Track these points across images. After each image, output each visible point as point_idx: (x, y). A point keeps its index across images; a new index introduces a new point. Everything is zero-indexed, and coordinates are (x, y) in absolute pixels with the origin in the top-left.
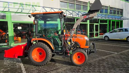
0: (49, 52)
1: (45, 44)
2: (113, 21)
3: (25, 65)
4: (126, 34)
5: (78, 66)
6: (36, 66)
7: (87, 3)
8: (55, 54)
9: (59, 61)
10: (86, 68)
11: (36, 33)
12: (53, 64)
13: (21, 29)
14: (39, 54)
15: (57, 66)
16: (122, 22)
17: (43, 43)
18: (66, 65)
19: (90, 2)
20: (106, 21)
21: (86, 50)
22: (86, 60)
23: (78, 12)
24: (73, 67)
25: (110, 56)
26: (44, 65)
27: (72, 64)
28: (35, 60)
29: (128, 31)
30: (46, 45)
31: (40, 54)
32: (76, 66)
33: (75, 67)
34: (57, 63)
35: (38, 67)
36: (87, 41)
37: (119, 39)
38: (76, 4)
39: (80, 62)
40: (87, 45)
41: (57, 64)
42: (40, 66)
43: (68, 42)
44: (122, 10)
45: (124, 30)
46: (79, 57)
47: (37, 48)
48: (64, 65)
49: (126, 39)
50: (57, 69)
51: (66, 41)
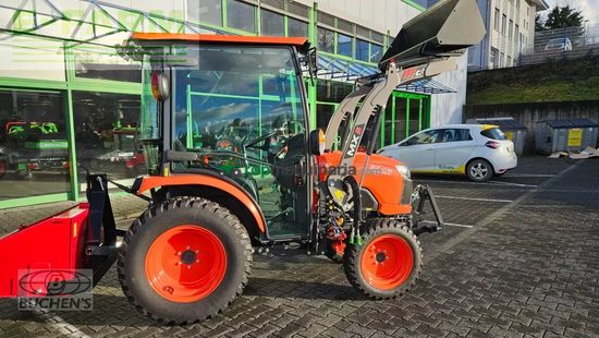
2: (401, 95)
4: (459, 150)
5: (381, 299)
6: (172, 324)
7: (306, 7)
8: (264, 251)
10: (421, 305)
11: (166, 146)
12: (254, 303)
14: (182, 258)
15: (279, 310)
16: (427, 101)
18: (325, 301)
19: (319, 8)
22: (415, 266)
24: (359, 304)
26: (220, 312)
27: (357, 292)
28: (166, 295)
29: (470, 138)
31: (188, 257)
32: (373, 298)
33: (371, 302)
35: (183, 330)
36: (405, 182)
37: (437, 170)
40: (405, 200)
41: (276, 303)
42: (197, 321)
43: (332, 189)
45: (453, 132)
46: (381, 257)
48: (319, 304)
49: (463, 171)
51: (324, 186)
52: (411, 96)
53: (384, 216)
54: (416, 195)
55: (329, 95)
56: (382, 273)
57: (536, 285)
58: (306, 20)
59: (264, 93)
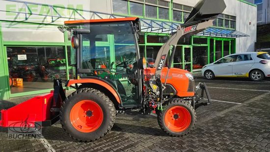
0: (110, 110)
1: (99, 92)
2: (218, 39)
3: (54, 141)
5: (175, 136)
6: (81, 141)
7: (168, 2)
8: (122, 112)
9: (130, 128)
10: (194, 140)
11: (78, 67)
12: (118, 135)
13: (26, 59)
14: (87, 113)
15: (128, 138)
16: (233, 41)
17: (94, 90)
18: (149, 136)
19: (174, 1)
20: (204, 41)
21: (189, 100)
22: (192, 121)
23: (150, 21)
24: (164, 138)
25: (230, 110)
26: (101, 138)
27: (163, 132)
28: (79, 129)
29: (251, 59)
30: (104, 95)
31: (89, 113)
32: (171, 136)
33: (170, 138)
34: (125, 131)
35: (85, 144)
36: (190, 81)
37: (234, 75)
38: (146, 3)
39: (180, 128)
40: (190, 89)
41: (127, 135)
42: (91, 141)
43: (151, 84)
44: (234, 18)
45: (243, 57)
46: (176, 117)
47: (82, 102)
48: (145, 137)
49: (248, 76)
50: (132, 146)
51: (148, 83)
52: (224, 40)
53: (179, 97)
54: (198, 87)
55: (184, 41)
56: (177, 124)
57: (261, 133)
58: (167, 8)
59: (148, 42)
